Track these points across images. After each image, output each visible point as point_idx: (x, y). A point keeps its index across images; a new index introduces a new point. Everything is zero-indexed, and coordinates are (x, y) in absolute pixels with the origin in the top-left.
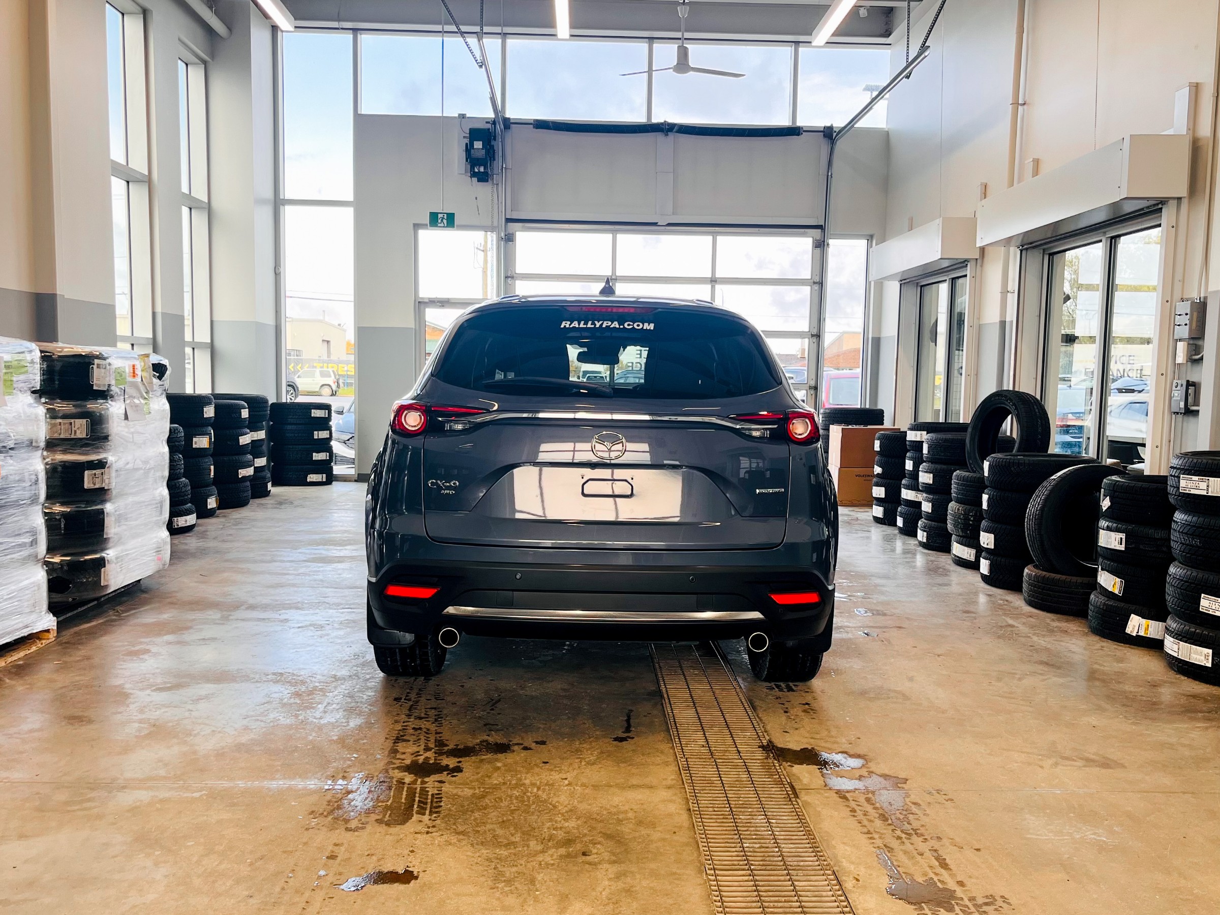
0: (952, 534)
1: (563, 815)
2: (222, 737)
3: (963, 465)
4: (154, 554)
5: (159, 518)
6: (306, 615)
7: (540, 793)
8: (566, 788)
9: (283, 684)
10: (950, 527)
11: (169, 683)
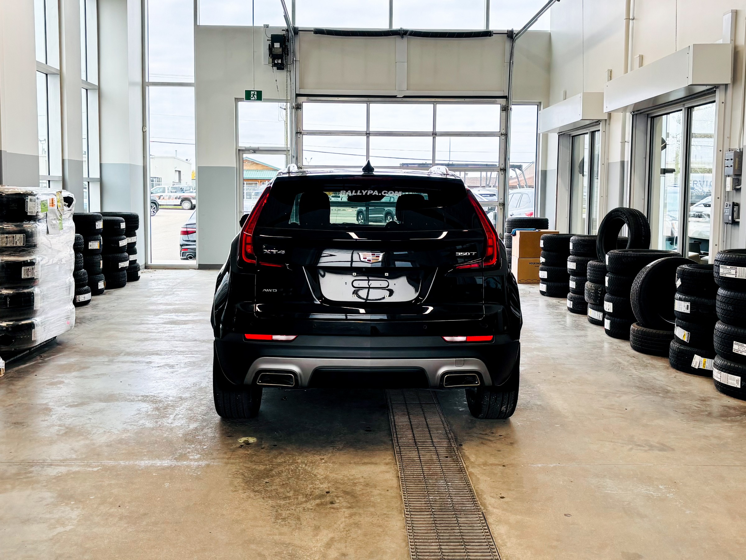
0: (588, 303)
1: (320, 480)
2: (110, 435)
3: (595, 258)
4: (65, 320)
5: (68, 297)
6: (164, 358)
7: (306, 467)
8: (323, 464)
9: (148, 403)
10: (586, 298)
11: (76, 402)
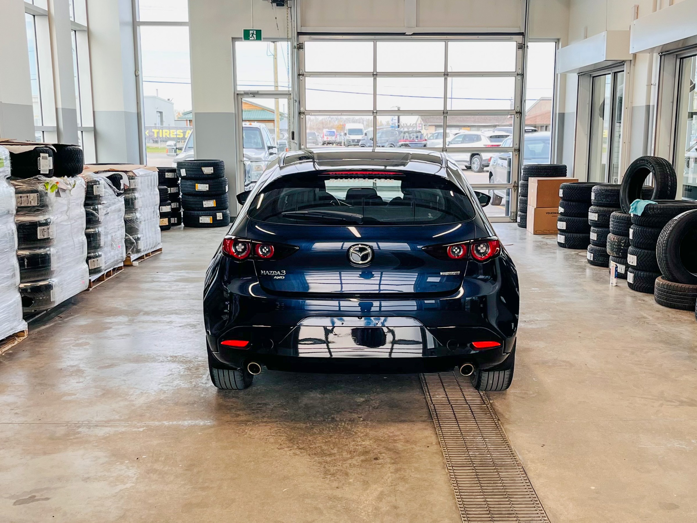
0: (610, 256)
2: (148, 396)
9: (179, 363)
10: (608, 250)
11: (107, 363)
